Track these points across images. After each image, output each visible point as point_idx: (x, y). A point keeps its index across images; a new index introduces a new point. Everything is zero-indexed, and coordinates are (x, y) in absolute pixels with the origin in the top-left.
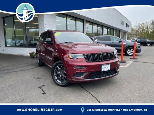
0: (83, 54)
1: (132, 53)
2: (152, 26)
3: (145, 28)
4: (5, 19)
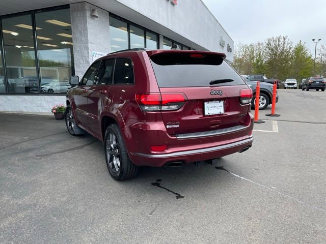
1: (263, 103)
2: (268, 50)
3: (255, 54)
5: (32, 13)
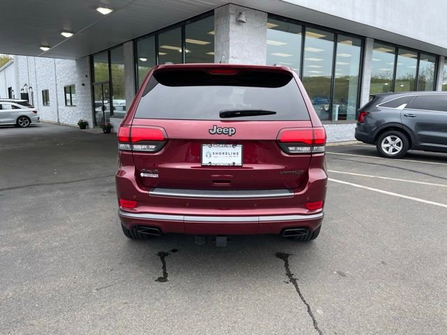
4: (138, 43)
5: (182, 25)
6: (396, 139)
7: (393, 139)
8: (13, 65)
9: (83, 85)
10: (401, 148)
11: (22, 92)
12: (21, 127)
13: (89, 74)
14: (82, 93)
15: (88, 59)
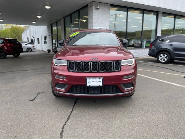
0: (67, 61)
4: (66, 19)
5: (79, 11)
6: (165, 55)
7: (164, 55)
8: (28, 29)
9: (49, 36)
10: (167, 59)
11: (32, 39)
12: (28, 52)
13: (51, 32)
14: (49, 39)
15: (50, 26)
